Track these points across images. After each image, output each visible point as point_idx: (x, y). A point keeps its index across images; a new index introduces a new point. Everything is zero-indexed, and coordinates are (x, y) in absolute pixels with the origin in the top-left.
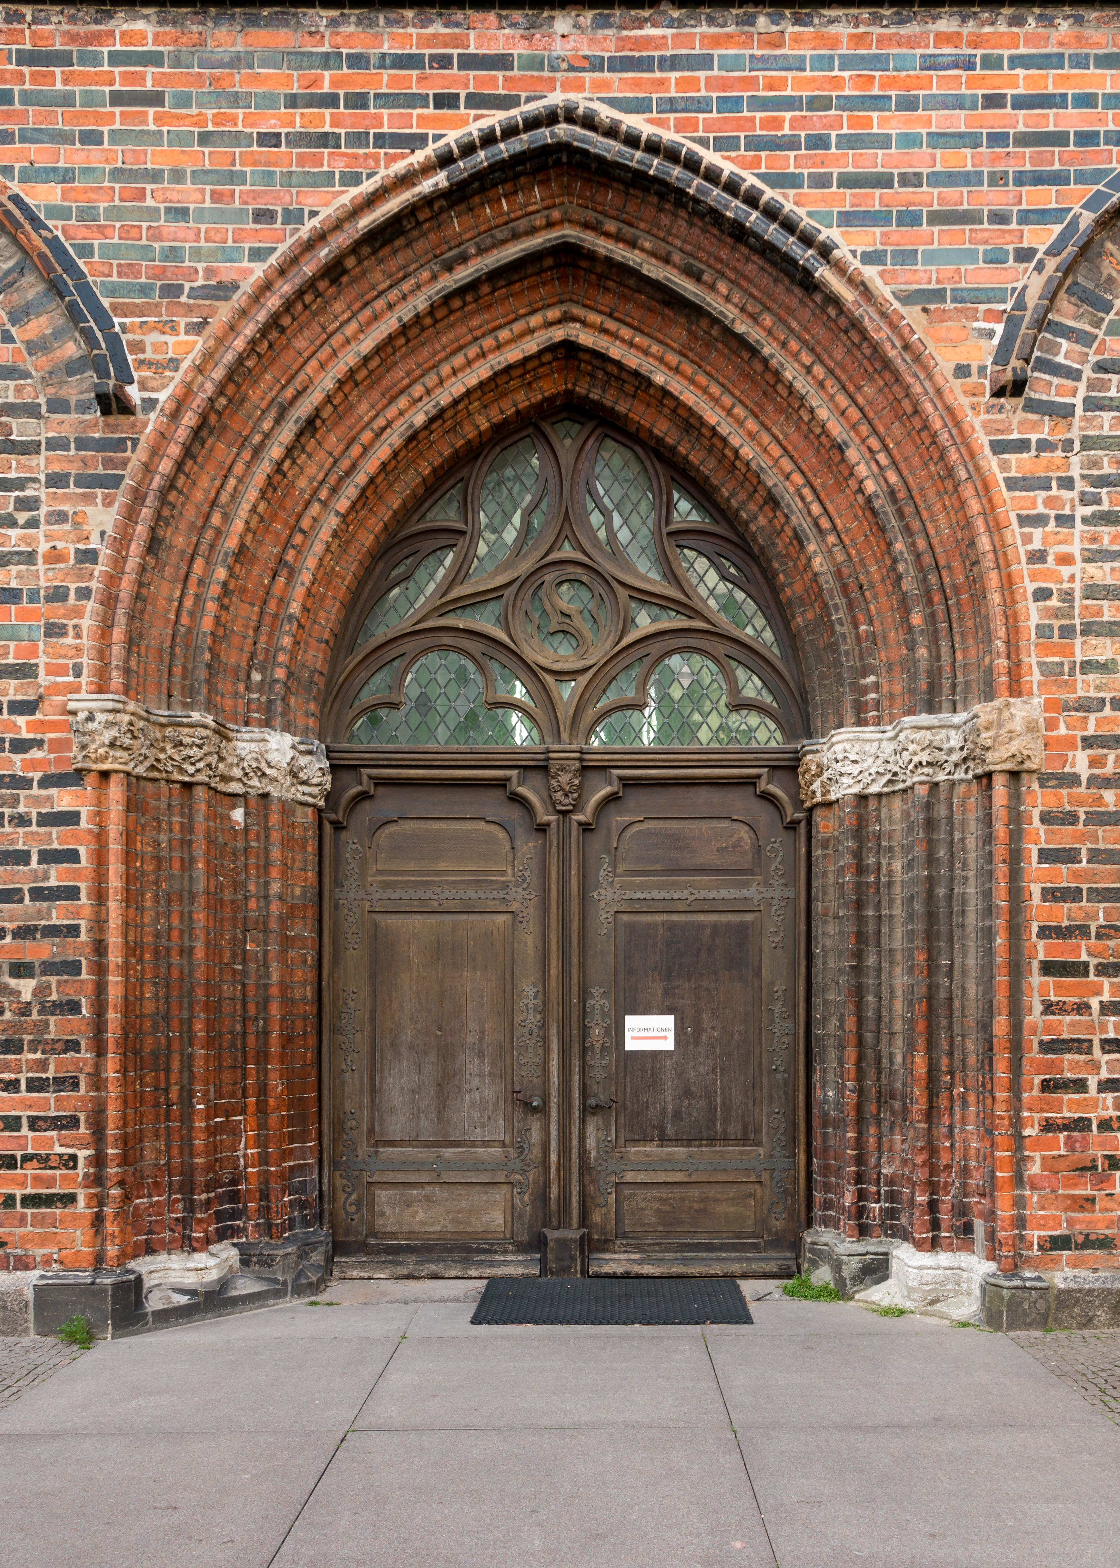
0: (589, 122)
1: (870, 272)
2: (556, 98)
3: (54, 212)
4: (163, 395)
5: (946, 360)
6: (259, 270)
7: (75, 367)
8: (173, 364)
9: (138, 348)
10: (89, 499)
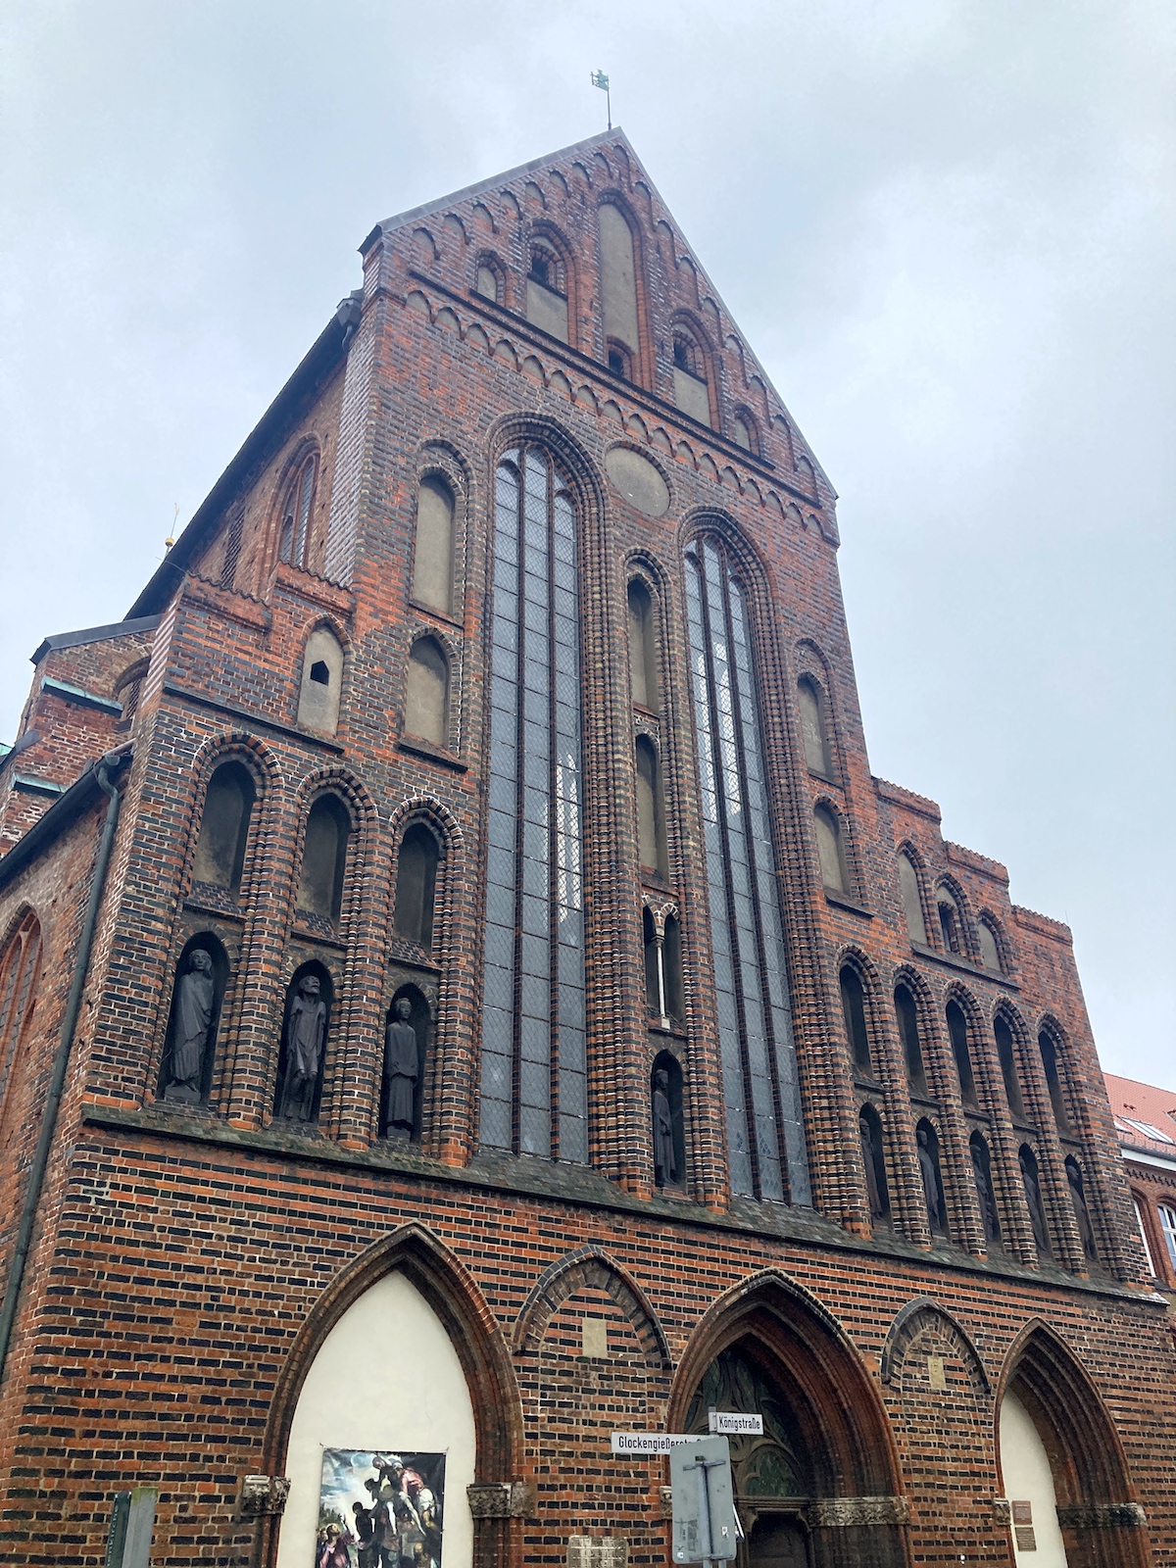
0: (780, 1276)
1: (850, 1336)
2: (772, 1268)
3: (647, 1290)
4: (678, 1363)
5: (870, 1369)
6: (701, 1317)
7: (655, 1350)
8: (680, 1351)
9: (671, 1343)
10: (659, 1403)
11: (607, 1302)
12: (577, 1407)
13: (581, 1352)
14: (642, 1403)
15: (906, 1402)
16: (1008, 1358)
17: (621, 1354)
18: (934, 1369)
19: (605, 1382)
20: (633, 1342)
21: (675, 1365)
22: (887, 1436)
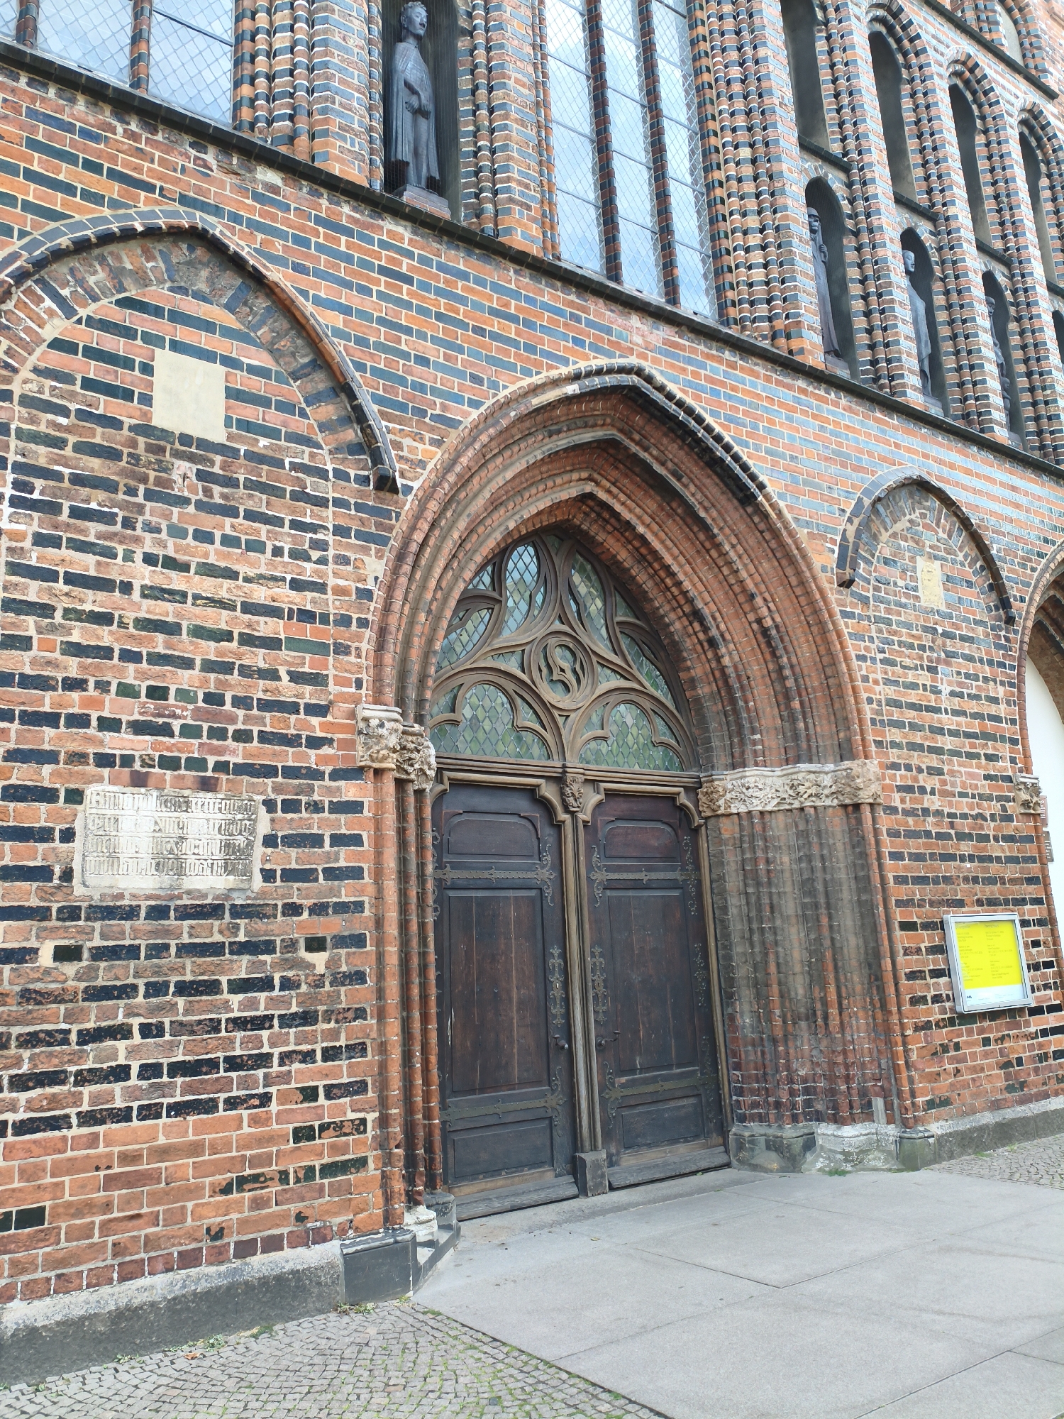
0: (651, 380)
1: (782, 504)
2: (634, 361)
3: (338, 333)
4: (416, 485)
5: (817, 561)
6: (475, 414)
7: (354, 449)
8: (422, 464)
9: (398, 446)
10: (366, 551)
11: (228, 333)
12: (128, 523)
13: (147, 416)
14: (316, 545)
15: (878, 620)
16: (1038, 581)
17: (263, 442)
18: (927, 576)
19: (217, 489)
20: (299, 425)
21: (408, 489)
22: (844, 667)
